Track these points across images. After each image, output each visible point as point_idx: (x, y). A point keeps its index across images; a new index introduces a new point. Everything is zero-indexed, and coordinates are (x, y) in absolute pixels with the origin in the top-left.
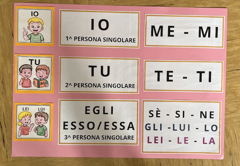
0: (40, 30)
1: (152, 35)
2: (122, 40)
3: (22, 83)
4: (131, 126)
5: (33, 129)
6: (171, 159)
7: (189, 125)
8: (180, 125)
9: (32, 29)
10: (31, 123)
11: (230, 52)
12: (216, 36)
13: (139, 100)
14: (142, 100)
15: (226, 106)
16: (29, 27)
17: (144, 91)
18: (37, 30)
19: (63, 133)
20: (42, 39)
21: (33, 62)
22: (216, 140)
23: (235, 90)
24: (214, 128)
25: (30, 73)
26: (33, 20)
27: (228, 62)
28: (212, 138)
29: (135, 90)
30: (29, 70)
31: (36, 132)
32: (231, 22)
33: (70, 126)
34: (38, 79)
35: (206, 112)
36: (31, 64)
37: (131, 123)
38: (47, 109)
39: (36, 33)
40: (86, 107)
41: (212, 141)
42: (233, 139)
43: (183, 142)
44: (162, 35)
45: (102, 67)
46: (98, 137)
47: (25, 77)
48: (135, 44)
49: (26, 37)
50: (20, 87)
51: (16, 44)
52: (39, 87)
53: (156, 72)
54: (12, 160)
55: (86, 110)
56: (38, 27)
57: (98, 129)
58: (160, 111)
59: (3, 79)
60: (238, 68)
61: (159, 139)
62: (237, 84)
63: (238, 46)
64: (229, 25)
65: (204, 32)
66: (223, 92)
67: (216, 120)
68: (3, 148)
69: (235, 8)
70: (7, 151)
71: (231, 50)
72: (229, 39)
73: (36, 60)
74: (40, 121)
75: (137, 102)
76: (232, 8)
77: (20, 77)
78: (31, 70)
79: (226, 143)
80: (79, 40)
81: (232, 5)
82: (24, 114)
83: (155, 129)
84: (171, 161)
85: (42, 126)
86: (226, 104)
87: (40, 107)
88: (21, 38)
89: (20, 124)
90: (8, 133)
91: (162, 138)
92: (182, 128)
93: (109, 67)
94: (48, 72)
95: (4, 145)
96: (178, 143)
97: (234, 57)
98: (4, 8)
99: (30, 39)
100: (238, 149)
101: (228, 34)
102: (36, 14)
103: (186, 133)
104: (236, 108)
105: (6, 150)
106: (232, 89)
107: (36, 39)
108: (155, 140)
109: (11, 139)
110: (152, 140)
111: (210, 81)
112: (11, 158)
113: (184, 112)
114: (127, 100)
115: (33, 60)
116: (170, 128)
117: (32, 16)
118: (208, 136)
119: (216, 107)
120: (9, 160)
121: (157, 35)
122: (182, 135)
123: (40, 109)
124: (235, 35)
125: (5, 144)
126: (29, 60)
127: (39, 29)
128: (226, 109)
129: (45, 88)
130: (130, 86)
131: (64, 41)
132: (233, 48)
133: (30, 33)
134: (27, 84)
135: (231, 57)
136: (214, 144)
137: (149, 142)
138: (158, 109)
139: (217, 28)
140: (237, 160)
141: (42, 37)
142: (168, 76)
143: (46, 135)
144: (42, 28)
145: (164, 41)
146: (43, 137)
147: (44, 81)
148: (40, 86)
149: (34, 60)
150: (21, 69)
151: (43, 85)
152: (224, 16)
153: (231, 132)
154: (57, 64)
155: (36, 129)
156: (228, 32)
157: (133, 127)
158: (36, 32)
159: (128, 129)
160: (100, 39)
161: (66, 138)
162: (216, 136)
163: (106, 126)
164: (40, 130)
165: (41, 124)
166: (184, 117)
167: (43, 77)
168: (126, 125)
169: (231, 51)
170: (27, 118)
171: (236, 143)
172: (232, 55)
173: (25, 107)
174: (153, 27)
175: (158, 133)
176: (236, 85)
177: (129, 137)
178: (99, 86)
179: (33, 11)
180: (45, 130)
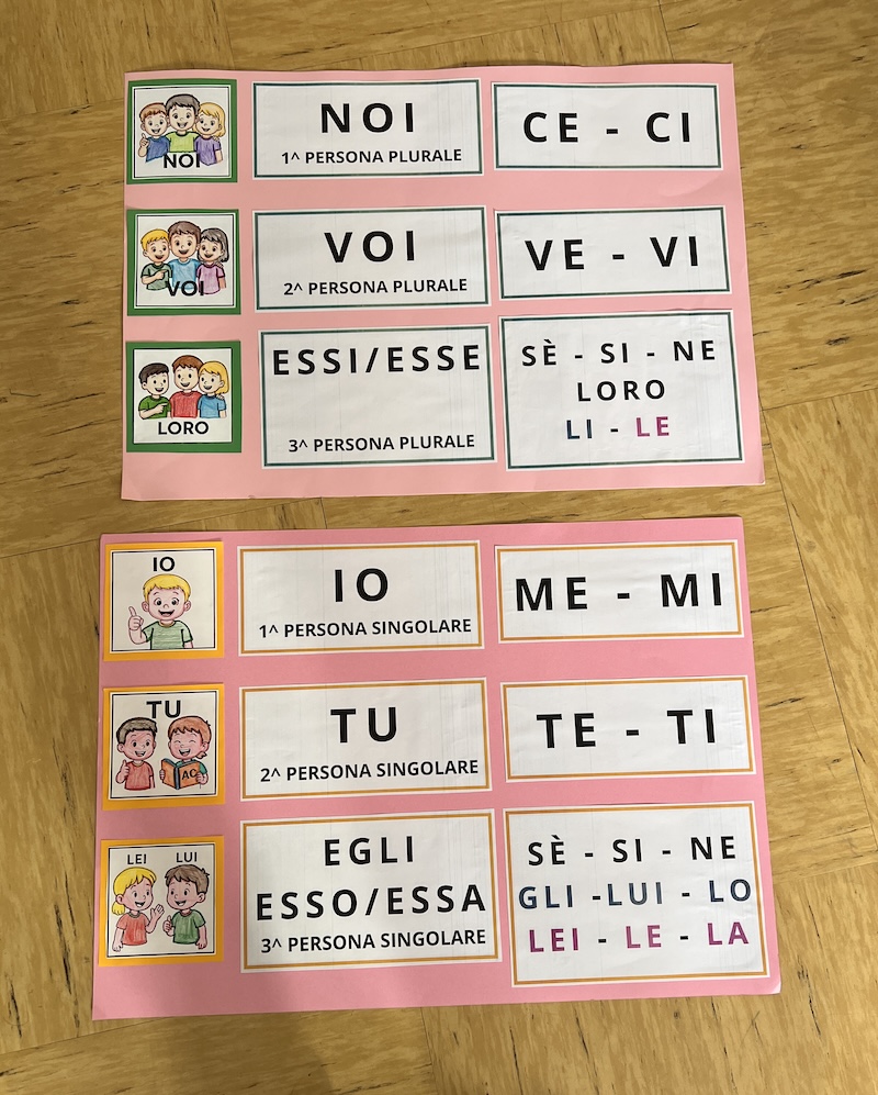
0: (181, 610)
1: (520, 608)
2: (428, 627)
3: (126, 778)
4: (473, 898)
5: (160, 922)
6: (611, 1003)
7: (658, 884)
8: (631, 886)
9: (155, 609)
10: (153, 906)
11: (765, 646)
12: (718, 601)
13: (492, 811)
14: (505, 810)
15: (771, 817)
16: (145, 605)
17: (508, 781)
18: (171, 613)
19: (257, 930)
20: (187, 638)
21: (161, 709)
22: (751, 931)
23: (793, 763)
24: (740, 889)
25: (151, 744)
26: (158, 582)
27: (762, 677)
28: (737, 925)
29: (478, 779)
30: (147, 736)
31: (171, 933)
32: (758, 556)
33: (277, 908)
34: (175, 761)
35: (708, 839)
36: (154, 716)
37: (472, 888)
38: (205, 857)
39: (167, 620)
40: (328, 843)
41: (738, 934)
42: (804, 923)
43: (644, 941)
44: (549, 606)
45: (372, 712)
46: (370, 942)
47: (135, 756)
48: (472, 637)
49: (136, 634)
50: (119, 790)
51: (107, 656)
53: (540, 718)
54: (92, 1032)
55: (329, 852)
56: (174, 603)
57: (368, 913)
58: (562, 844)
59: (67, 767)
60: (794, 696)
61: (567, 936)
62: (796, 743)
63: (785, 626)
64: (752, 567)
65: (678, 591)
66: (754, 773)
67: (744, 865)
68: (65, 993)
69: (765, 515)
70: (76, 1003)
71: (765, 640)
72: (757, 608)
73: (167, 703)
74: (182, 897)
75: (487, 818)
76: (757, 516)
77: (118, 759)
78: (154, 735)
79: (784, 938)
80: (300, 633)
82: (132, 874)
83: (552, 903)
84: (612, 1008)
85: (189, 914)
86: (770, 809)
87: (182, 850)
88: (122, 638)
89: (119, 908)
90: (82, 942)
91: (575, 931)
92: (638, 896)
93: (392, 711)
94: (206, 737)
95: (68, 982)
96: (630, 945)
97: (778, 663)
98: (71, 550)
99: (149, 639)
100: (823, 955)
101: (753, 592)
102: (167, 564)
103: (650, 912)
104: (803, 823)
105: (72, 997)
106: (783, 761)
107: (168, 640)
108: (555, 940)
109: (90, 960)
110: (544, 940)
111: (711, 739)
112: (91, 1024)
113: (638, 841)
114: (457, 813)
115: (160, 703)
116: (598, 898)
117: (155, 570)
118: (725, 916)
119: (737, 821)
120: (85, 1034)
121: (534, 606)
122: (639, 918)
124: (776, 595)
125: (71, 979)
126: (148, 703)
127: (178, 609)
128: (773, 828)
129: (196, 789)
130: (462, 766)
131: (253, 641)
132: (772, 635)
133: (149, 620)
134: (141, 779)
135: (770, 661)
136: (746, 942)
137: (533, 949)
138: (556, 837)
139: (716, 577)
140: (826, 994)
141: (186, 633)
142: (580, 730)
143: (201, 942)
144: (188, 605)
145: (557, 622)
146: (194, 948)
147: (195, 766)
148: (182, 784)
149: (164, 703)
150: (122, 733)
151: (193, 780)
152: (736, 541)
153: (796, 900)
154: (233, 713)
155: (171, 924)
156: (751, 586)
157: (479, 902)
158: (168, 618)
159: (465, 909)
160: (361, 629)
161: (266, 949)
162: (748, 915)
163: (392, 901)
164: (183, 926)
165: (187, 905)
166: (639, 859)
167: (190, 755)
168: (458, 897)
169: (769, 643)
170: (142, 888)
171: (815, 935)
172: (771, 655)
173: (133, 852)
174: (521, 584)
175: (563, 918)
176: (794, 749)
177: (469, 936)
178: (366, 771)
179: (160, 557)
180: (198, 925)
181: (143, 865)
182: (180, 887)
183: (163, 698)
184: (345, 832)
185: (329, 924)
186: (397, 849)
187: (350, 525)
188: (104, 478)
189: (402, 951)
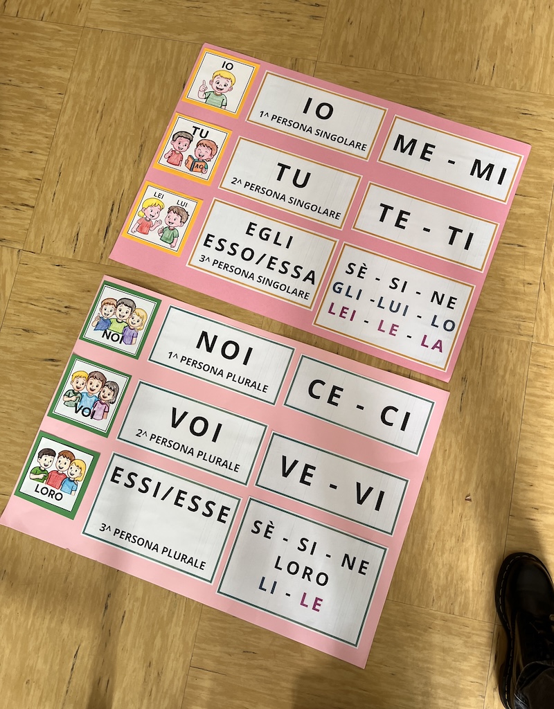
1: (395, 148)
2: (344, 141)
3: (169, 157)
4: (311, 277)
5: (158, 228)
6: (358, 353)
7: (407, 307)
8: (393, 302)
9: (215, 85)
10: (158, 219)
11: (516, 213)
12: (500, 182)
13: (338, 240)
14: (344, 242)
15: (481, 297)
16: (211, 82)
17: (352, 229)
18: (221, 90)
19: (201, 250)
20: (224, 104)
21: (198, 132)
22: (446, 346)
23: (505, 276)
24: (449, 325)
25: (187, 146)
26: (222, 73)
27: (506, 228)
28: (439, 341)
29: (338, 223)
31: (161, 235)
32: (532, 168)
33: (215, 244)
34: (195, 158)
35: (443, 295)
37: (312, 272)
38: (191, 207)
39: (218, 92)
40: (251, 224)
41: (438, 345)
42: (476, 355)
43: (388, 330)
44: (410, 153)
45: (298, 171)
46: (252, 277)
47: (177, 149)
48: (364, 154)
49: (201, 94)
50: (164, 161)
51: (183, 99)
52: (191, 169)
53: (382, 205)
55: (250, 228)
56: (225, 86)
57: (257, 263)
58: (366, 269)
59: (144, 142)
60: (520, 244)
61: (350, 313)
62: (512, 267)
63: (532, 208)
64: (526, 172)
65: (480, 170)
66: (482, 272)
67: (457, 314)
68: (101, 242)
69: (545, 150)
70: (104, 248)
71: (518, 211)
72: (520, 194)
73: (202, 130)
74: (172, 221)
75: (334, 242)
76: (541, 148)
77: (170, 147)
78: (190, 143)
79: (463, 358)
80: (279, 121)
81: (541, 144)
82: (154, 201)
83: (349, 294)
84: (357, 355)
85: (173, 230)
86: (483, 293)
87: (181, 199)
88: (194, 93)
89: (142, 214)
90: (119, 222)
91: (354, 312)
92: (394, 308)
93: (308, 175)
94: (214, 152)
96: (379, 329)
97: (520, 224)
98: (187, 45)
99: (207, 98)
100: (479, 374)
101: (521, 185)
102: (229, 66)
103: (397, 318)
104: (498, 307)
105: (104, 245)
106: (500, 273)
107: (215, 101)
108: (342, 312)
109: (119, 232)
110: (337, 310)
111: (467, 247)
112: (107, 260)
113: (406, 283)
114: (320, 234)
115: (199, 129)
116: (373, 301)
118: (435, 335)
119: (463, 293)
120: (103, 263)
121: (403, 151)
122: (390, 319)
123: (180, 203)
124: (533, 191)
125: (106, 238)
126: (194, 127)
127: (226, 89)
128: (480, 303)
129: (199, 174)
130: (332, 213)
131: (255, 116)
132: (522, 210)
134: (176, 160)
135: (515, 222)
136: (441, 351)
137: (330, 312)
138: (364, 265)
139: (504, 170)
140: (473, 394)
141: (225, 101)
142: (400, 218)
143: (173, 244)
144: (231, 89)
145: (412, 162)
146: (168, 246)
147: (203, 164)
148: (194, 170)
150: (176, 136)
151: (200, 170)
152: (523, 156)
153: (477, 342)
154: (231, 146)
155: (163, 231)
156: (521, 181)
157: (313, 280)
158: (219, 92)
159: (304, 280)
160: (310, 130)
161: (202, 260)
162: (448, 339)
163: (270, 262)
164: (167, 234)
165: (173, 225)
167: (203, 158)
168: (303, 274)
169: (519, 213)
170: (156, 209)
171: (480, 363)
172: (517, 219)
173: (158, 192)
174: (401, 138)
175: (351, 304)
176: (510, 269)
177: (301, 293)
178: (283, 198)
179: (227, 62)
180: (174, 237)
181: (160, 199)
182: (173, 215)
183: (201, 127)
184: (262, 223)
185: (236, 261)
186: (283, 240)
187: (326, 79)
188: (217, 17)
189: (266, 287)
